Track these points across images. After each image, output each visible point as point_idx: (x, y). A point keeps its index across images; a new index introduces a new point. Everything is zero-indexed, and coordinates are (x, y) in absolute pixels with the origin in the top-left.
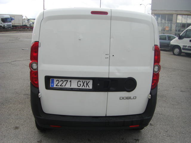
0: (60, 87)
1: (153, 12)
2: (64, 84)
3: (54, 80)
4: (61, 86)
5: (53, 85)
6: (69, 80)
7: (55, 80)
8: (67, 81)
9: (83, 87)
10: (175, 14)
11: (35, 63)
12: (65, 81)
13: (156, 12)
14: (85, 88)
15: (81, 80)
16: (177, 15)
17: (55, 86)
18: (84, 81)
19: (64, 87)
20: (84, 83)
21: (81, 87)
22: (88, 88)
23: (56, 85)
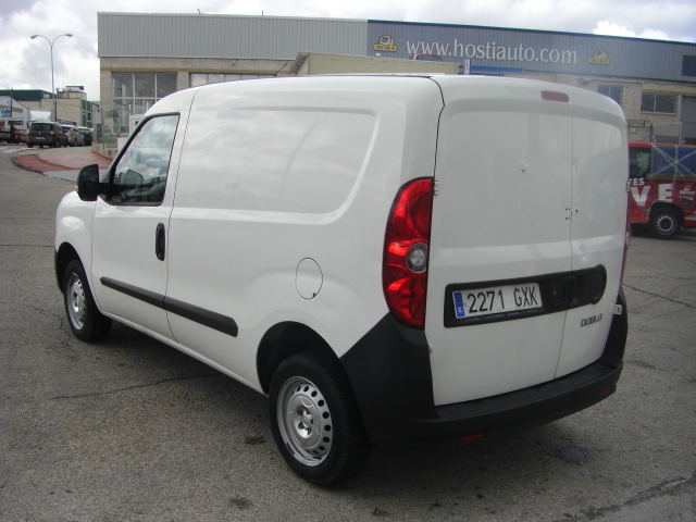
0: (479, 313)
1: (108, 66)
2: (487, 305)
3: (460, 294)
4: (481, 310)
5: (462, 309)
6: (496, 290)
7: (464, 294)
8: (493, 293)
9: (527, 307)
10: (184, 70)
11: (421, 248)
12: (488, 293)
13: (116, 65)
14: (531, 307)
15: (519, 287)
16: (190, 73)
17: (467, 314)
18: (524, 286)
19: (488, 312)
20: (525, 294)
21: (522, 307)
22: (534, 306)
23: (471, 311)
